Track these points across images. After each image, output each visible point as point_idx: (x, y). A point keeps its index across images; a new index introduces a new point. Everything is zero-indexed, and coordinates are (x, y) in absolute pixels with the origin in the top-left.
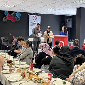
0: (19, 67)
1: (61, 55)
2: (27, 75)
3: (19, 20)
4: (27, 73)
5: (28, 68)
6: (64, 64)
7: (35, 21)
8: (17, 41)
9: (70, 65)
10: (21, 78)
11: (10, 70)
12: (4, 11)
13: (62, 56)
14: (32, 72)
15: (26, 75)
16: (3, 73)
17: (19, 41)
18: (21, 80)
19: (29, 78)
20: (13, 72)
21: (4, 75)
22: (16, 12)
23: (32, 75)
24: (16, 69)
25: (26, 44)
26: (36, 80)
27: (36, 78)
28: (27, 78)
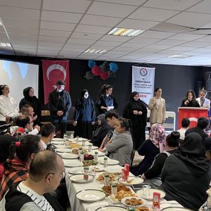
0: (104, 171)
1: (184, 154)
2: (114, 190)
3: (115, 76)
4: (113, 186)
5: (119, 174)
6: (190, 172)
7: (143, 77)
8: (106, 118)
9: (203, 174)
10: (103, 195)
11: (86, 177)
12: (88, 60)
13: (185, 156)
14: (126, 183)
15: (112, 191)
16: (73, 182)
17: (108, 119)
18: (101, 200)
19: (117, 197)
20: (91, 181)
21: (75, 185)
22: (109, 62)
23: (122, 191)
24: (98, 175)
25: (120, 126)
26: (129, 204)
27: (130, 198)
28: (113, 195)
